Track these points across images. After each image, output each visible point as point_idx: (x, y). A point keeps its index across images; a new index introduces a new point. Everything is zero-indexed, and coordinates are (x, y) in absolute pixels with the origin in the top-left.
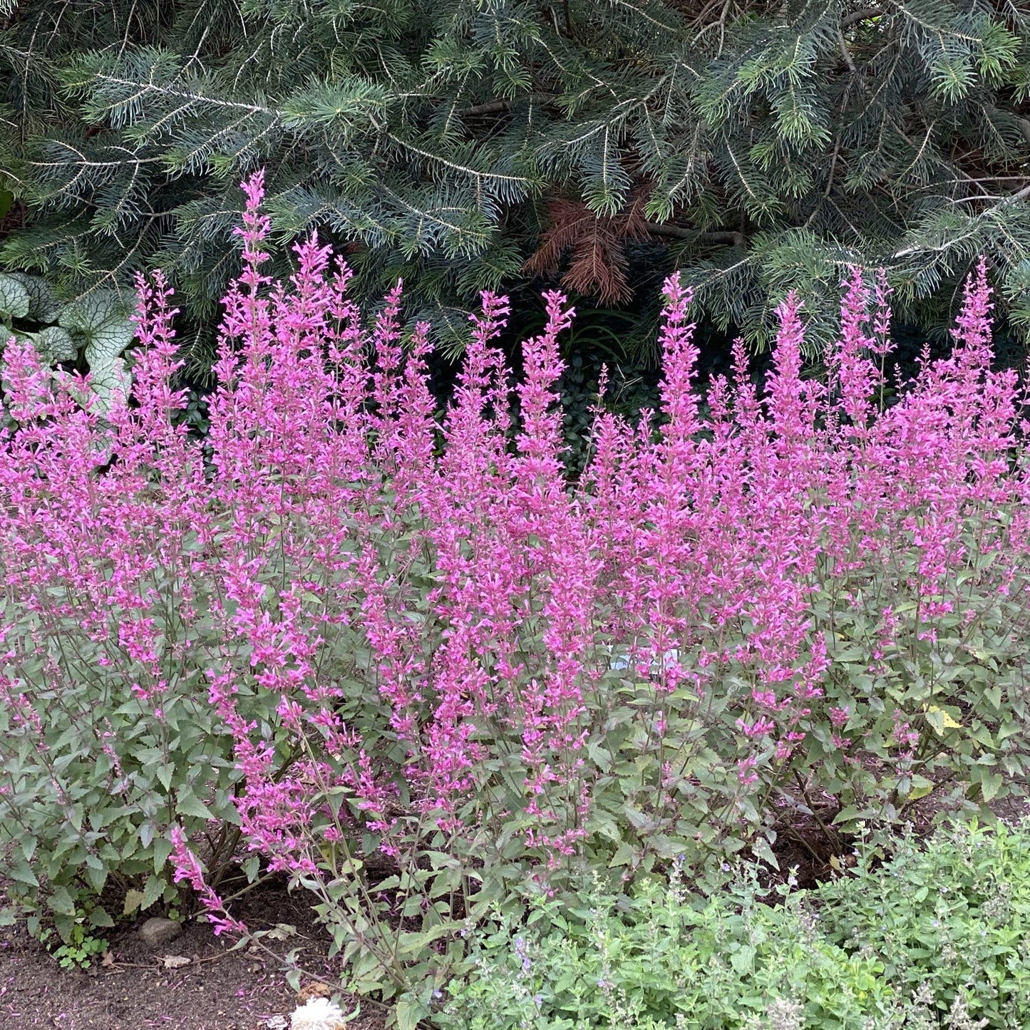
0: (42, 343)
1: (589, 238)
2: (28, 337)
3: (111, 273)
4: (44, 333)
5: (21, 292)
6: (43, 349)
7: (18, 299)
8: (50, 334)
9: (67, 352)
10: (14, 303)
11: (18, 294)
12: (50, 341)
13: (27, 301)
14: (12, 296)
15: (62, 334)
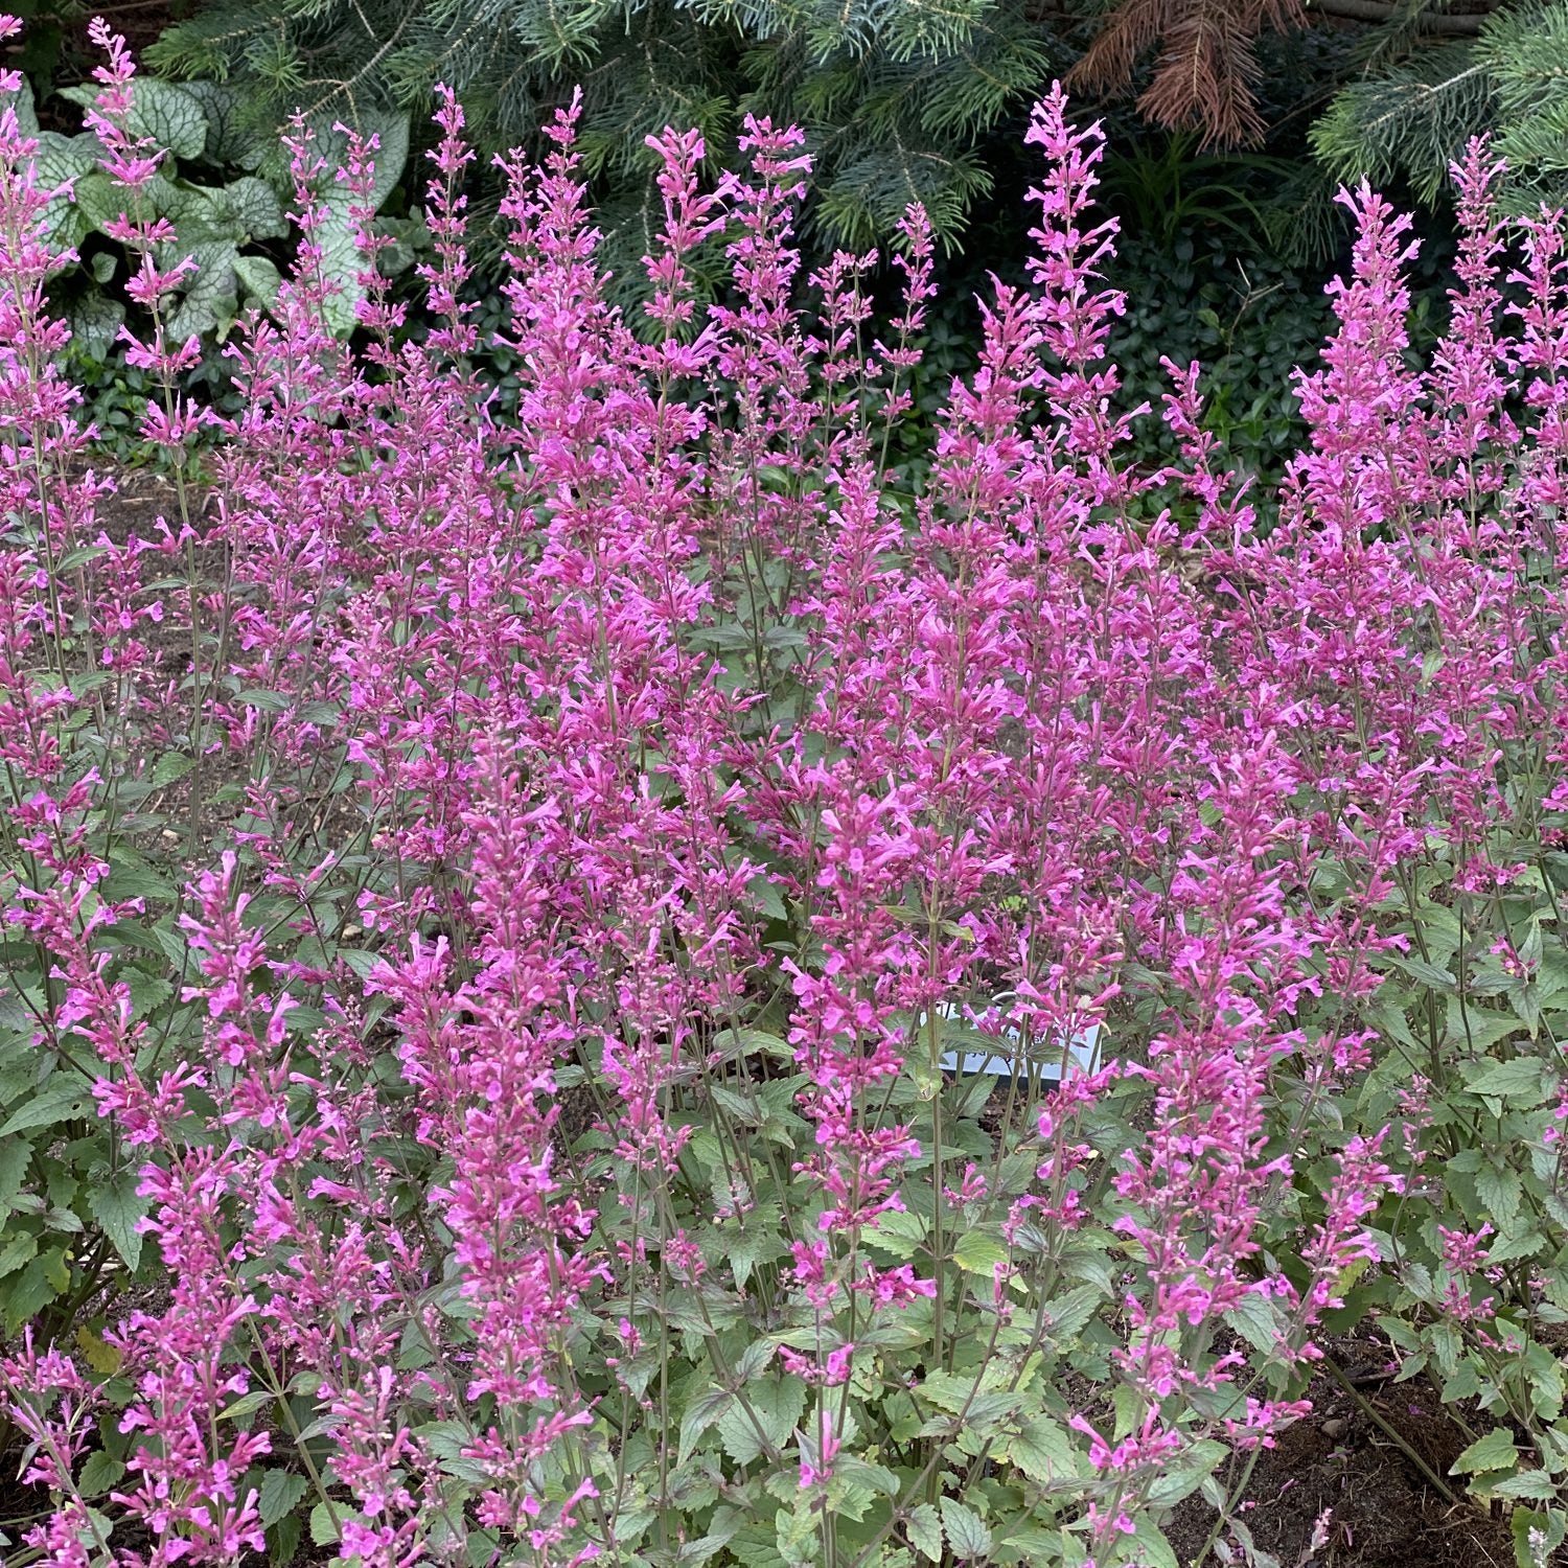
0: (228, 206)
1: (1191, 23)
2: (204, 195)
3: (345, 85)
4: (233, 188)
5: (194, 113)
6: (227, 218)
7: (189, 127)
8: (244, 190)
9: (270, 223)
10: (183, 134)
11: (189, 117)
12: (242, 203)
13: (202, 130)
14: (179, 120)
15: (261, 191)
